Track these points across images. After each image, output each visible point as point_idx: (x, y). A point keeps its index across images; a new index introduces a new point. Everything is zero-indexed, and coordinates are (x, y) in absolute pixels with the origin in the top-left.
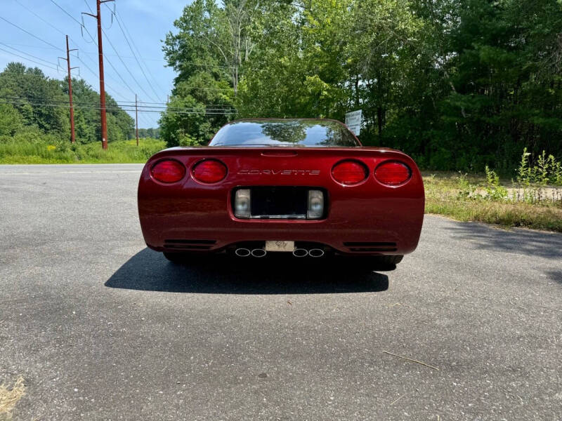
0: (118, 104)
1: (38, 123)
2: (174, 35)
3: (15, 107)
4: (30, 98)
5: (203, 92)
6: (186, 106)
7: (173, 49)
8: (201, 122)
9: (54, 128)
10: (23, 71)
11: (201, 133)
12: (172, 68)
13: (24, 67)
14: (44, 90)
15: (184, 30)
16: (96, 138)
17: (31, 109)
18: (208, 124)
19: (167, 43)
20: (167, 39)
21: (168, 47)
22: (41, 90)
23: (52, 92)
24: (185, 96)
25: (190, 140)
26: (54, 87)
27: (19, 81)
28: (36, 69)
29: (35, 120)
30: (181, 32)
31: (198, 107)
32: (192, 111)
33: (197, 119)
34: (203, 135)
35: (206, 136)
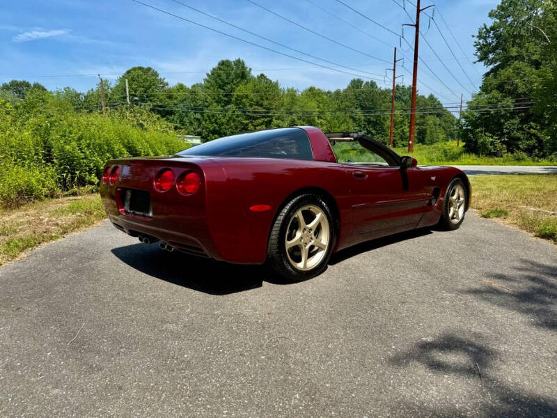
0: (444, 106)
1: (367, 130)
2: (488, 27)
3: (351, 117)
4: (363, 108)
5: (513, 84)
6: (489, 103)
7: (486, 42)
8: (507, 119)
9: (379, 133)
10: (361, 85)
11: (505, 131)
12: (482, 63)
13: (362, 82)
14: (375, 100)
15: (500, 19)
16: (417, 141)
17: (363, 118)
18: (516, 121)
19: (480, 37)
20: (479, 33)
21: (481, 41)
22: (372, 100)
23: (381, 101)
24: (491, 91)
25: (491, 140)
26: (383, 96)
27: (357, 94)
28: (372, 82)
29: (365, 127)
30: (495, 22)
31: (504, 102)
32: (496, 107)
33: (503, 116)
34: (508, 133)
35: (512, 134)
